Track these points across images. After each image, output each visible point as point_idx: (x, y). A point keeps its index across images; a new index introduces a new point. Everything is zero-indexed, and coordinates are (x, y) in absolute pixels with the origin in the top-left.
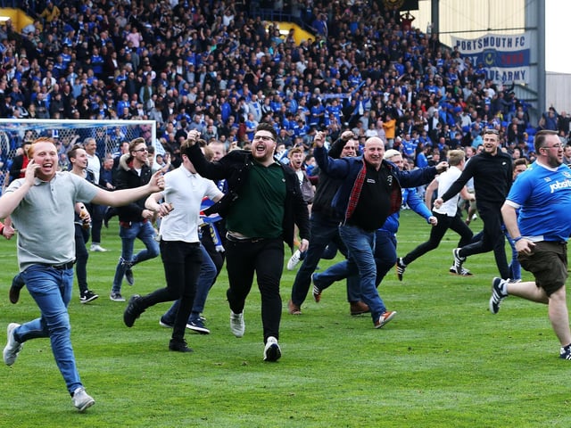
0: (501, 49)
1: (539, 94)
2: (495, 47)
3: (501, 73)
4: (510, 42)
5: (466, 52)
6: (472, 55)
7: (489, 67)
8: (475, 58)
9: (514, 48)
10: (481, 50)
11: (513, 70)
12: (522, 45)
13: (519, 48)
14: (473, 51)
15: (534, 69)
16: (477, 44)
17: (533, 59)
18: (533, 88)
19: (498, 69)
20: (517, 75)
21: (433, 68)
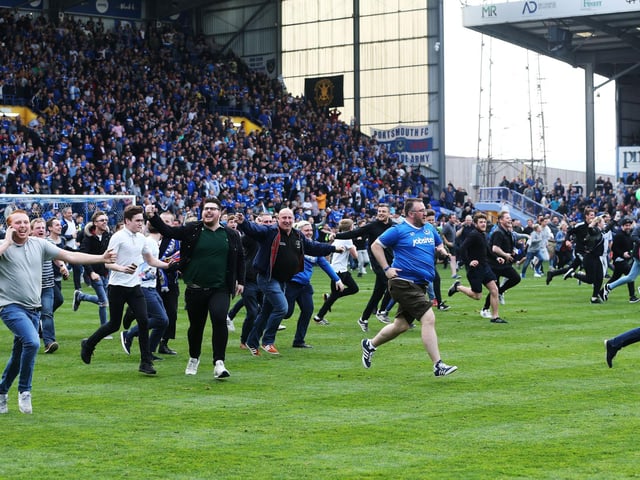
0: (409, 137)
1: (440, 173)
2: (405, 136)
3: (410, 157)
4: (417, 132)
5: (382, 140)
6: (387, 143)
7: (400, 152)
8: (389, 145)
9: (419, 137)
10: (394, 139)
11: (419, 154)
12: (426, 134)
13: (424, 137)
14: (387, 140)
15: (436, 153)
16: (390, 134)
17: (435, 146)
18: (436, 168)
19: (407, 153)
20: (422, 158)
21: (356, 153)
